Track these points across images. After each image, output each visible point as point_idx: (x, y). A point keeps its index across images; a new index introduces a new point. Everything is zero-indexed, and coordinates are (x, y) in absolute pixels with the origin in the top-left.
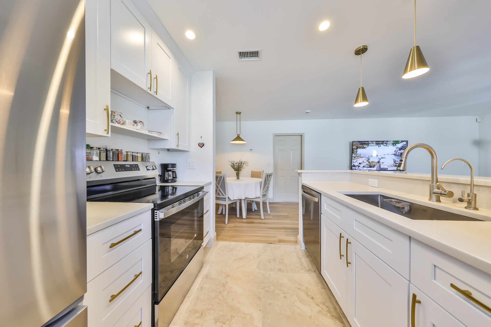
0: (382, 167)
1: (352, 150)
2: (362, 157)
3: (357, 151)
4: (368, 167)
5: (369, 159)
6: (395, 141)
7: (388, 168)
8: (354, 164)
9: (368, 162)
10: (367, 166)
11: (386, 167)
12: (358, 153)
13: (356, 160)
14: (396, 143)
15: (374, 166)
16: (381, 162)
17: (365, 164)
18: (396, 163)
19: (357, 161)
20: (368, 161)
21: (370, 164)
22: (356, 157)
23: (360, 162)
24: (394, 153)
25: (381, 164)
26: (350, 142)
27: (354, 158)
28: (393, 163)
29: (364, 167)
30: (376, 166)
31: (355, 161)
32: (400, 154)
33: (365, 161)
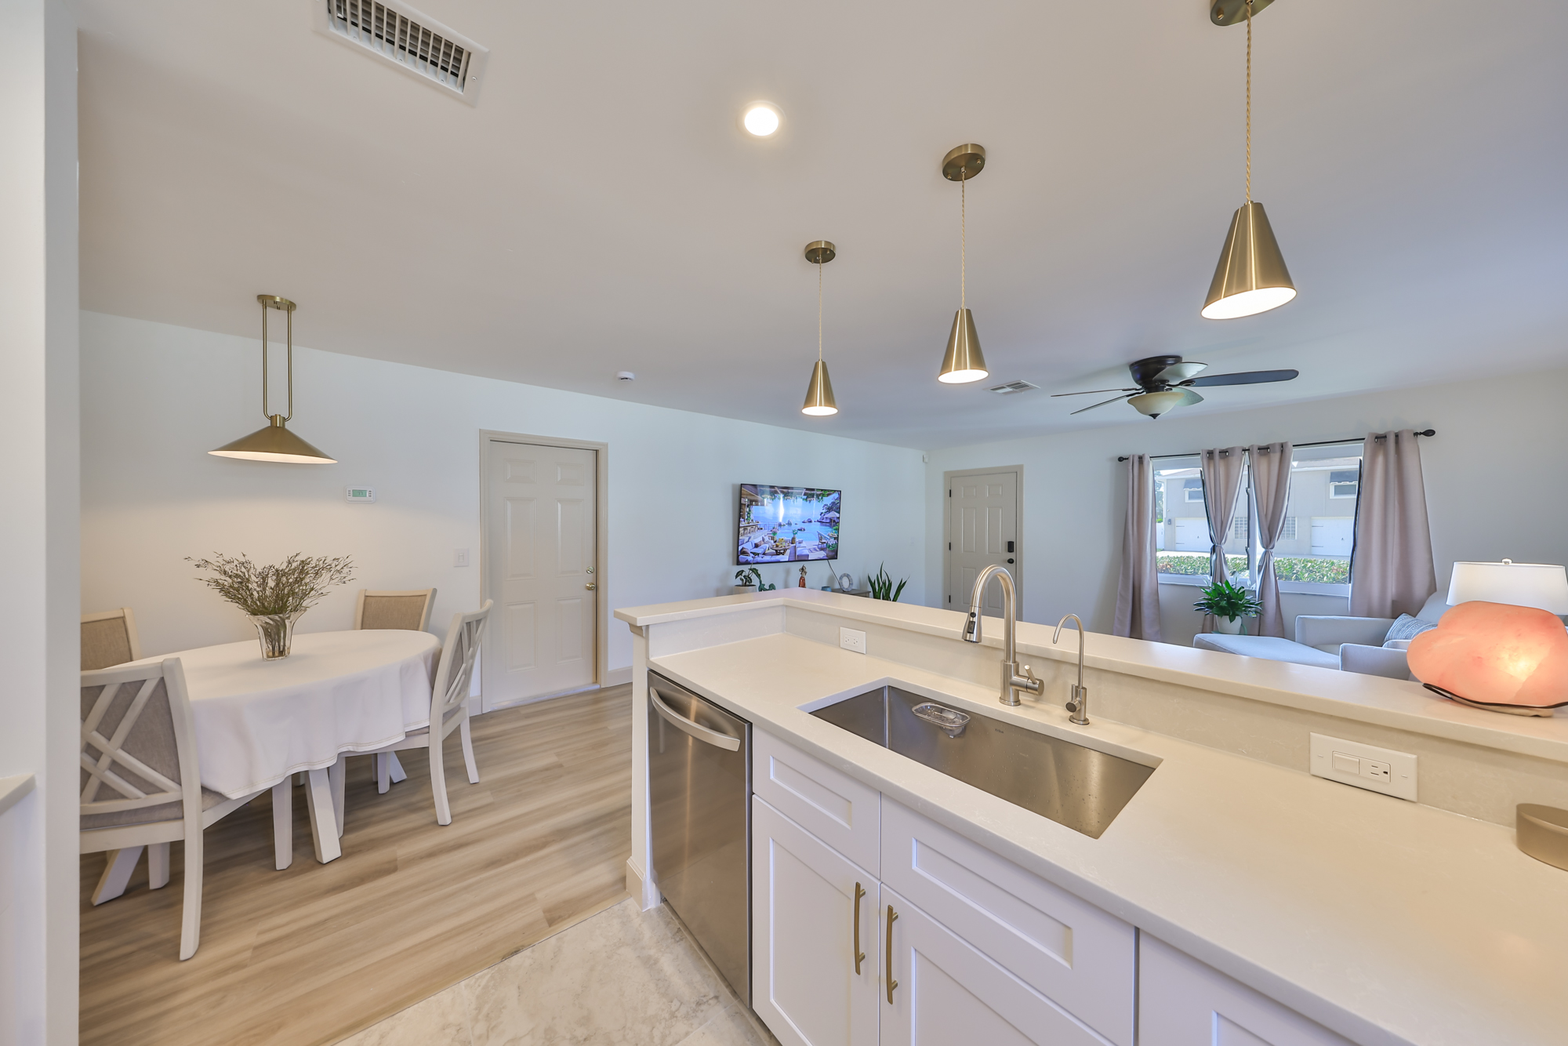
0: (799, 551)
1: (740, 508)
2: (761, 529)
3: (750, 511)
4: (772, 555)
5: (775, 533)
6: (822, 490)
7: (808, 556)
8: (743, 548)
9: (772, 541)
10: (771, 551)
11: (806, 552)
12: (752, 517)
13: (749, 535)
14: (823, 495)
15: (785, 550)
16: (797, 540)
17: (767, 545)
18: (823, 541)
19: (750, 538)
20: (772, 538)
21: (777, 546)
22: (749, 528)
23: (757, 541)
24: (819, 517)
25: (798, 545)
26: (734, 486)
27: (745, 530)
28: (817, 542)
29: (764, 554)
30: (788, 552)
31: (747, 539)
32: (828, 521)
33: (767, 539)
